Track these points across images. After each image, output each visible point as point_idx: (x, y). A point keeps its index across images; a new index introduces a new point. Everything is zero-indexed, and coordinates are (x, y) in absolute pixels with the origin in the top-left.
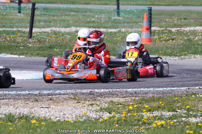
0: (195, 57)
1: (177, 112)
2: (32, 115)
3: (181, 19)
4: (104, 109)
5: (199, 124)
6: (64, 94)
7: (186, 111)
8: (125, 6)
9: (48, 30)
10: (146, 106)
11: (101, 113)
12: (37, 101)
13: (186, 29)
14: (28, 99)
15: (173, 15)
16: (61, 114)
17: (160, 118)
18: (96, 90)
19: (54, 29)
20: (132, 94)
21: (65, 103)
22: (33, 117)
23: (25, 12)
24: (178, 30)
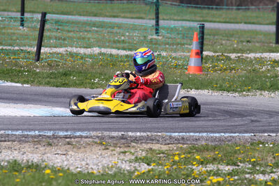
0: (261, 94)
1: (238, 166)
2: (45, 163)
3: (242, 42)
4: (140, 159)
5: (269, 183)
6: (87, 137)
7: (250, 166)
8: (166, 21)
9: (61, 50)
10: (197, 157)
11: (137, 165)
12: (51, 145)
13: (249, 56)
14: (39, 142)
15: (232, 35)
16: (84, 163)
17: (217, 174)
18: (130, 134)
19: (69, 49)
20: (179, 140)
21: (88, 149)
22: (46, 167)
23: (30, 25)
24: (239, 57)
